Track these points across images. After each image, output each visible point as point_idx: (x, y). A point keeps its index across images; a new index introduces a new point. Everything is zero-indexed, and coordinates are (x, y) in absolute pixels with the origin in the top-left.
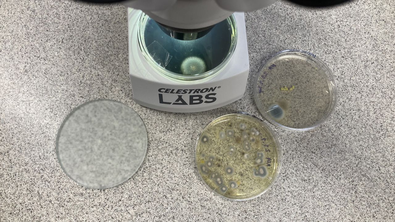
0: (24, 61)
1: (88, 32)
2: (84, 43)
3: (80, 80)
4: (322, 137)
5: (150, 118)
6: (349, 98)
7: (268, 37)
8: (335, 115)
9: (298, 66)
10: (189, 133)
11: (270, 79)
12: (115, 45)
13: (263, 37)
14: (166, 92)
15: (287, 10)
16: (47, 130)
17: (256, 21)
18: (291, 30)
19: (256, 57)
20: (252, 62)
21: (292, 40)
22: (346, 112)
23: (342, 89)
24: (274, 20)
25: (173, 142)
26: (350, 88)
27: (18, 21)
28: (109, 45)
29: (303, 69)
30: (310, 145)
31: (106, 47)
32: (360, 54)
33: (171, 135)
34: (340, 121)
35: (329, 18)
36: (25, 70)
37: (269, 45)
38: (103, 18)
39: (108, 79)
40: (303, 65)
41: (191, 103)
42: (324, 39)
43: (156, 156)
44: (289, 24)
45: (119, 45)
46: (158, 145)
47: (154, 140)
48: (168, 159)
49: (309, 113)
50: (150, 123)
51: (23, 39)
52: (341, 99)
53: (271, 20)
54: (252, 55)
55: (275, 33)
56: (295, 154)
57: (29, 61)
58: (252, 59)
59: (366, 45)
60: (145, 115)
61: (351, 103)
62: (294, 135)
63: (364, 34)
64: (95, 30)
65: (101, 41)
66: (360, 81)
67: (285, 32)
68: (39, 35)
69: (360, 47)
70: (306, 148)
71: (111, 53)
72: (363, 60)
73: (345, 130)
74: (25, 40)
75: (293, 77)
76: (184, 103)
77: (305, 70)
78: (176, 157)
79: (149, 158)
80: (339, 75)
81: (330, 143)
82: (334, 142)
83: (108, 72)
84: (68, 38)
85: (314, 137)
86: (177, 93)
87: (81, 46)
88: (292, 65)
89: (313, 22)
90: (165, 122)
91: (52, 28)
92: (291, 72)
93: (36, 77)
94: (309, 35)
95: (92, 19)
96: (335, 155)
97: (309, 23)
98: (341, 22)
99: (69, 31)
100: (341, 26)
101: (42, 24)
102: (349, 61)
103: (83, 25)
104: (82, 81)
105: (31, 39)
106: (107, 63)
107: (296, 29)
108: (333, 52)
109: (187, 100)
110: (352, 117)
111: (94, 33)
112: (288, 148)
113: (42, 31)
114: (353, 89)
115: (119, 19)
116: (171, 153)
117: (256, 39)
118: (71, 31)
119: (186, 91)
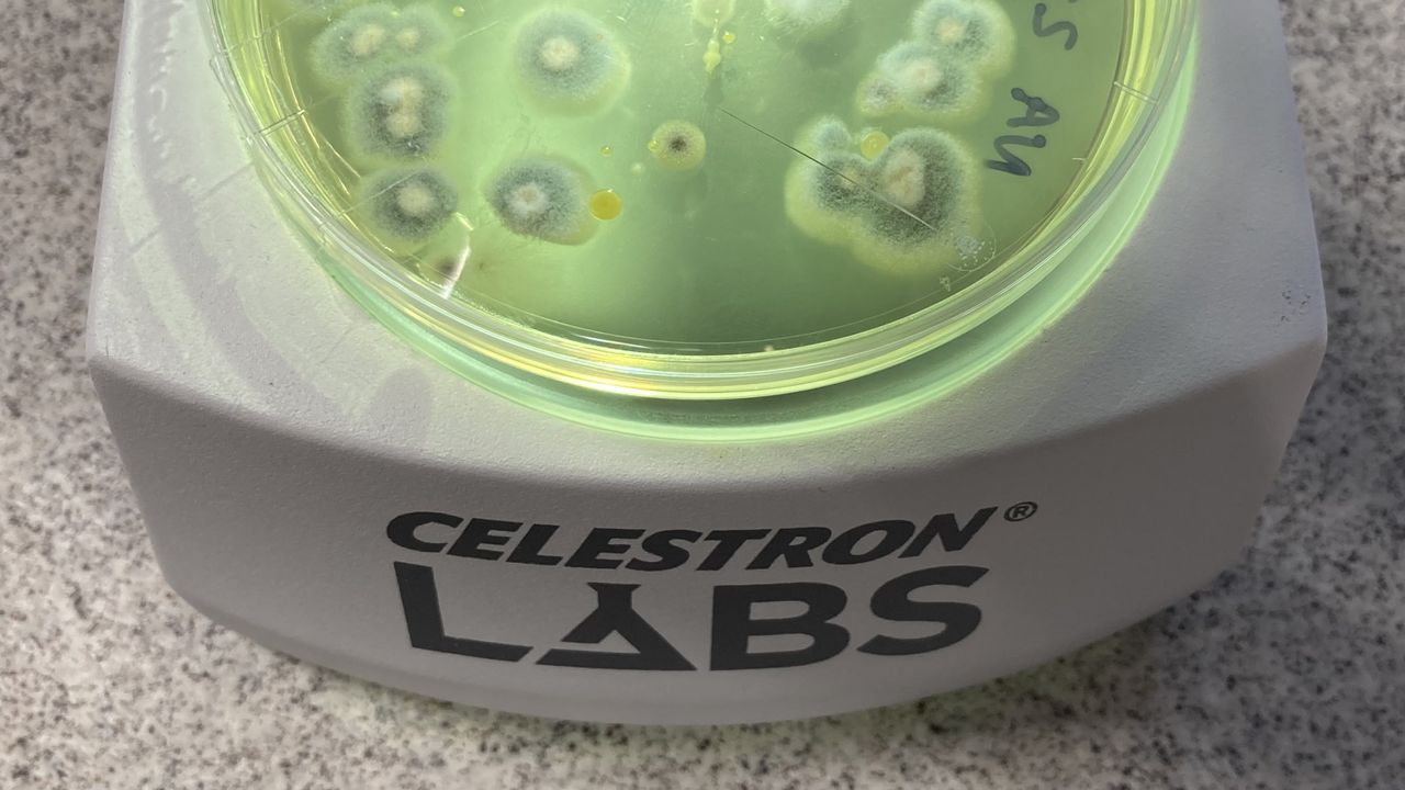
119: (675, 542)
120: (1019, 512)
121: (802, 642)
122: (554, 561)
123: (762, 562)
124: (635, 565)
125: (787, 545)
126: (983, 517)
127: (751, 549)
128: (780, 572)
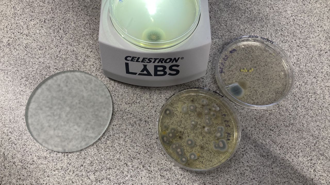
0: (9, 36)
1: (69, 15)
2: (64, 23)
3: (57, 54)
4: (279, 116)
5: (117, 90)
6: (305, 82)
7: (230, 26)
8: (292, 97)
9: (257, 51)
10: (153, 106)
11: (231, 62)
12: (91, 27)
13: (225, 26)
14: (132, 60)
15: (247, 5)
16: (21, 96)
17: (219, 12)
18: (251, 21)
19: (218, 43)
20: (214, 46)
21: (252, 29)
22: (302, 95)
23: (298, 73)
24: (235, 12)
25: (137, 113)
26: (305, 73)
27: (8, 3)
28: (86, 26)
29: (261, 54)
30: (269, 123)
31: (83, 28)
32: (314, 44)
33: (136, 107)
34: (296, 102)
35: (285, 13)
36: (8, 43)
37: (230, 33)
38: (83, 4)
39: (82, 55)
40: (262, 51)
41: (156, 75)
42: (281, 31)
43: (120, 125)
44: (248, 16)
45: (94, 26)
46: (123, 115)
47: (119, 111)
48: (131, 128)
49: (267, 94)
50: (117, 95)
51: (10, 18)
52: (297, 82)
53: (232, 12)
54: (214, 40)
55: (236, 23)
56: (254, 130)
57: (13, 36)
58: (215, 44)
59: (319, 37)
60: (113, 87)
61: (308, 87)
62: (253, 113)
63: (317, 27)
64: (75, 13)
65: (79, 22)
66: (315, 67)
67: (245, 23)
68: (25, 15)
69: (314, 38)
70: (264, 125)
71: (87, 33)
72: (317, 49)
73: (301, 111)
74: (12, 19)
75: (252, 61)
76: (149, 74)
77: (263, 56)
78: (139, 128)
79: (114, 127)
80: (295, 61)
81: (288, 122)
82: (292, 122)
83: (82, 49)
84: (50, 19)
85: (272, 116)
86: (142, 61)
87: (61, 26)
88: (251, 51)
89: (271, 16)
90: (131, 95)
91: (37, 10)
92: (250, 57)
93: (17, 50)
94: (266, 26)
95: (73, 5)
96: (292, 133)
97: (267, 16)
98: (296, 17)
99: (51, 13)
100: (296, 20)
101: (29, 6)
102: (304, 50)
103: (65, 9)
104: (58, 55)
105: (17, 18)
106: (82, 41)
107: (255, 21)
108: (289, 41)
109: (152, 71)
110: (308, 99)
111: (73, 16)
112: (247, 124)
113: (28, 12)
114: (309, 74)
115: (96, 6)
116: (134, 124)
117: (218, 28)
118: (54, 13)
119: (150, 59)
120: (182, 58)
121: (162, 73)
122: (139, 62)
123: (158, 62)
124: (147, 62)
125: (161, 60)
126: (179, 58)
127: (157, 61)
128: (160, 64)
